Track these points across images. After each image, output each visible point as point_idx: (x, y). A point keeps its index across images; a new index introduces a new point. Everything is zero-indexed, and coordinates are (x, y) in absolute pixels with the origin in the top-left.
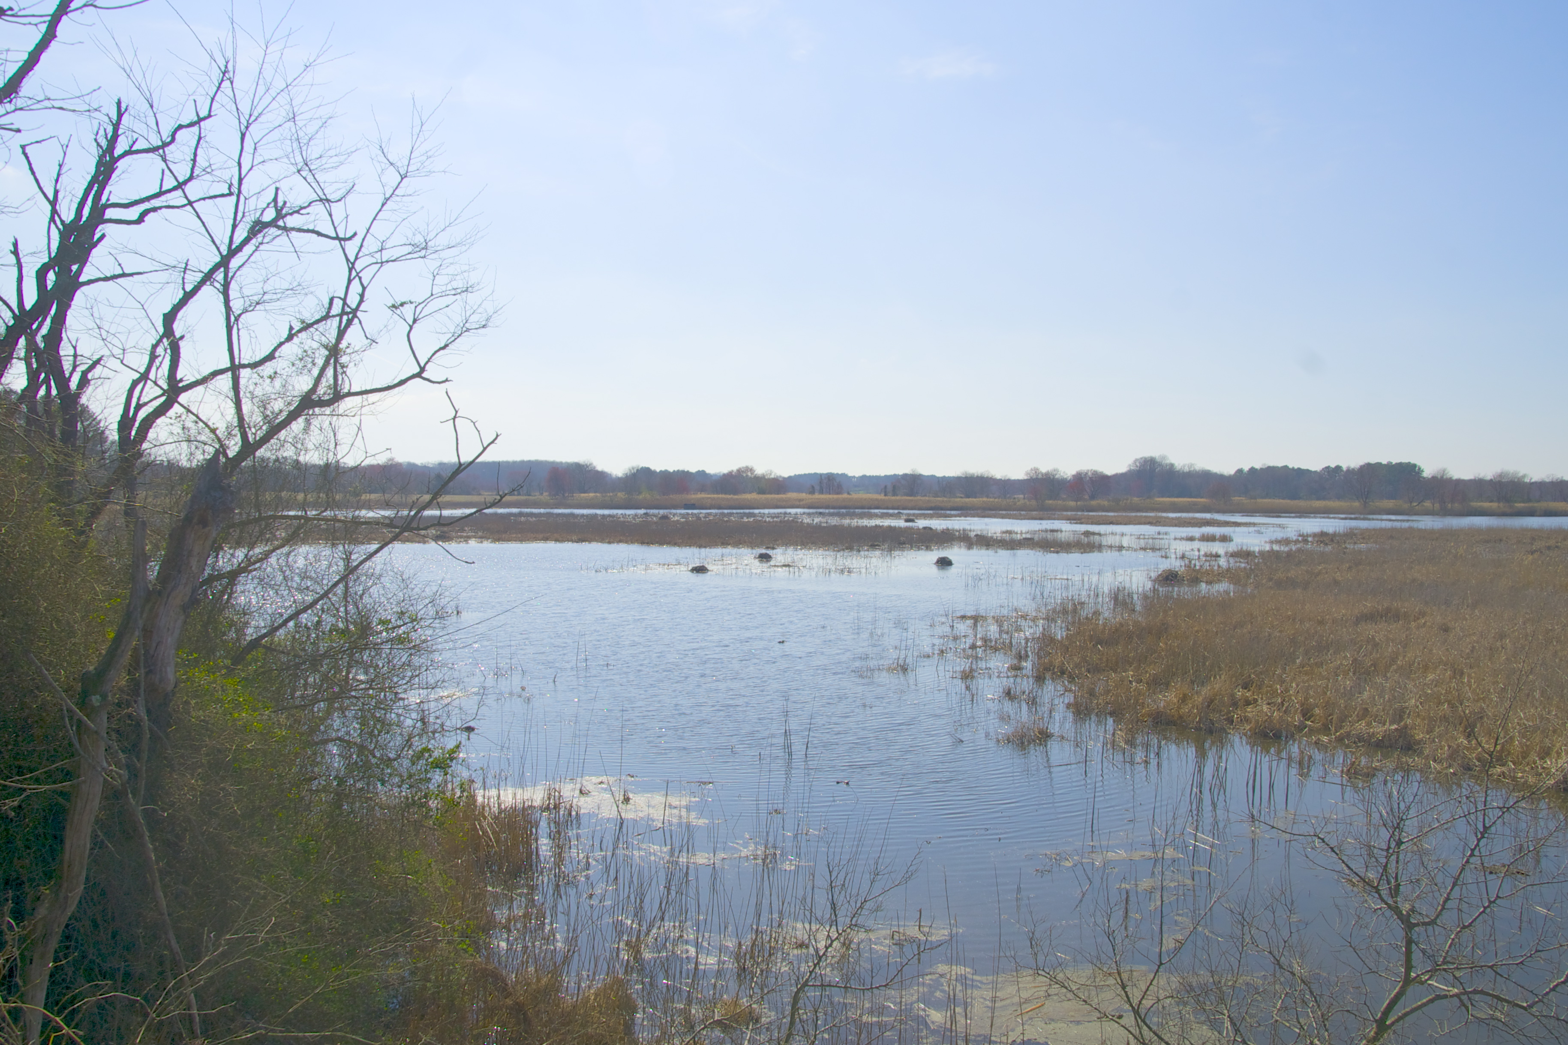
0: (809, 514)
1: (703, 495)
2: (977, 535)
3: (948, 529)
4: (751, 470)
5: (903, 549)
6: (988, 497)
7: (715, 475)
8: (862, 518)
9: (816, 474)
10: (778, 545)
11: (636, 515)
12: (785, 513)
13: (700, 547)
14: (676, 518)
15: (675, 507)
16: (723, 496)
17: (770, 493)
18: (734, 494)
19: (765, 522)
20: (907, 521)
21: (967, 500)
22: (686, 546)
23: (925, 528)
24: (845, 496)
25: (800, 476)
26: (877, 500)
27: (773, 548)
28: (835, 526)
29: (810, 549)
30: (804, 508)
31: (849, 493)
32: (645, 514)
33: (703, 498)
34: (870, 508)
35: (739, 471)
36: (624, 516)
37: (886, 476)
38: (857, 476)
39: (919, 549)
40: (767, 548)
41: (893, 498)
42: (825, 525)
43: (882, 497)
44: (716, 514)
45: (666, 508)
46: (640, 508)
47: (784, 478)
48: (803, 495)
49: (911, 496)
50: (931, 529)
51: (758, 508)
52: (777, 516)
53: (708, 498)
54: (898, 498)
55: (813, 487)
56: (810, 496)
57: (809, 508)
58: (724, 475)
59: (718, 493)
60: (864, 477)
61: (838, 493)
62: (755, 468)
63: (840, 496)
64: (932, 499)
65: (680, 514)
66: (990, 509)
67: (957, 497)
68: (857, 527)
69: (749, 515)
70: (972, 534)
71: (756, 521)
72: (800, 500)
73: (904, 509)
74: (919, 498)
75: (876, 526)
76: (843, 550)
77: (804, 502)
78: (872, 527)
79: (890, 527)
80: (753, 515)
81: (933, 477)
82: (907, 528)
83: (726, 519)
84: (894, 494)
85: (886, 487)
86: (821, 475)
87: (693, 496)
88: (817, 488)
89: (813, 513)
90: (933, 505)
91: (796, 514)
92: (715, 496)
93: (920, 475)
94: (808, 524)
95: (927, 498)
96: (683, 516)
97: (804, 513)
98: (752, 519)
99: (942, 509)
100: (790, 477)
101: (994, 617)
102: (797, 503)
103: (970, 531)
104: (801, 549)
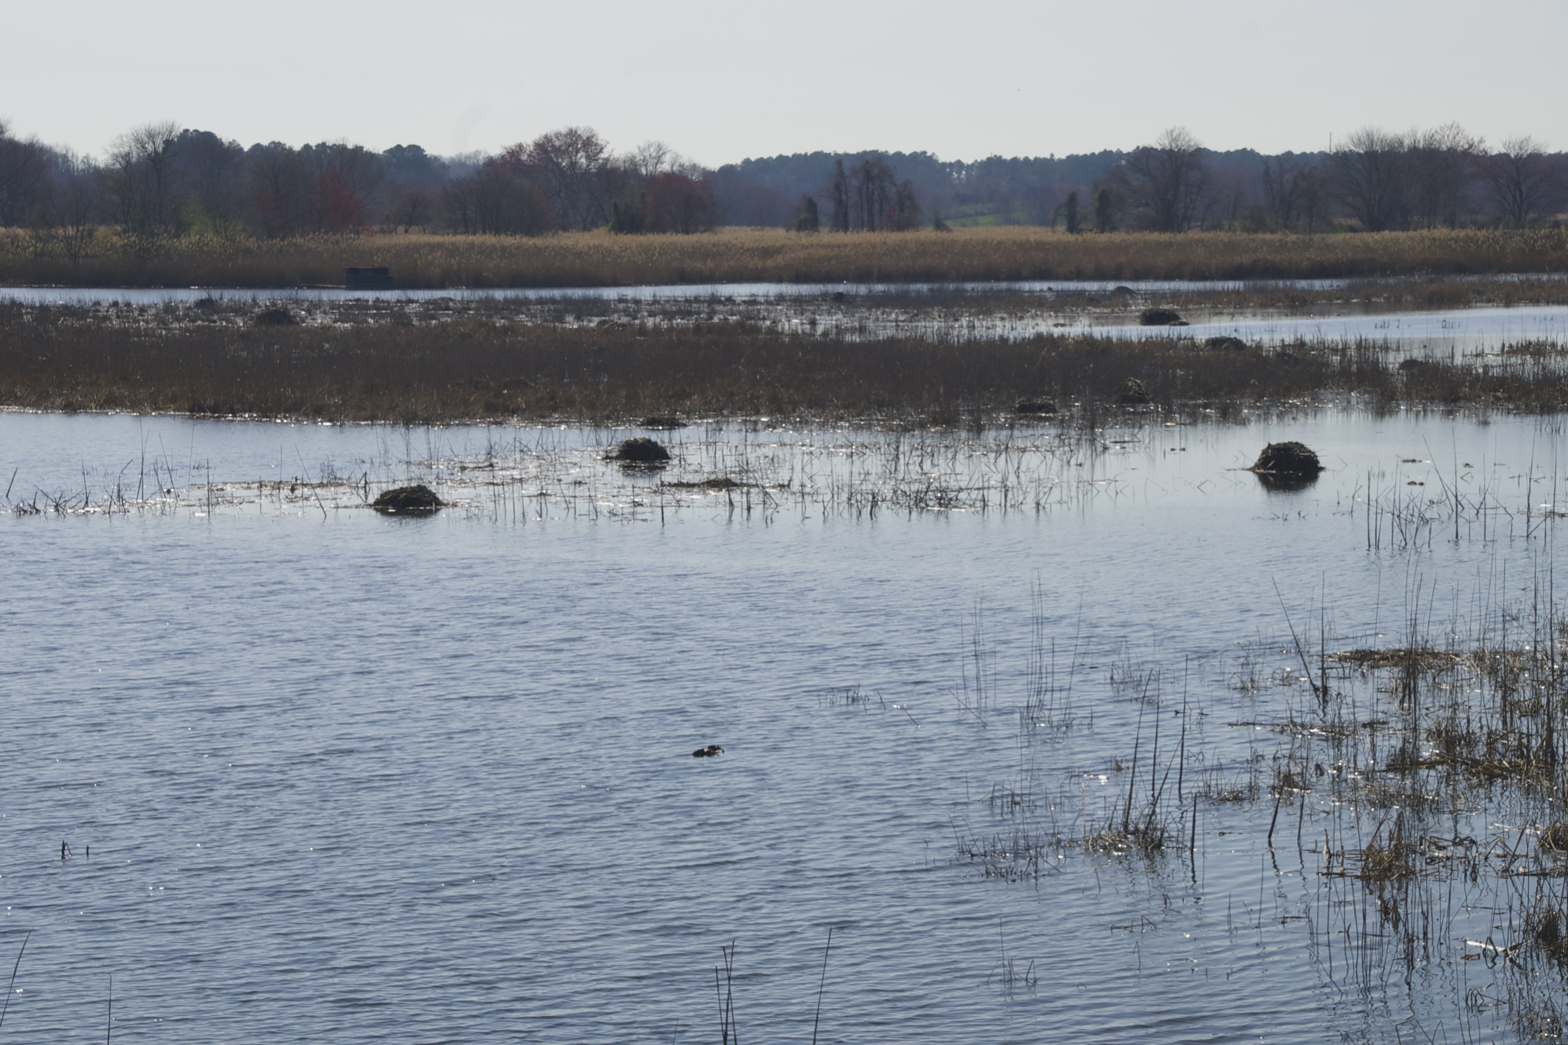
0: (799, 302)
1: (416, 237)
2: (1409, 365)
3: (1301, 345)
4: (589, 144)
5: (1135, 420)
6: (1451, 223)
7: (459, 164)
8: (988, 312)
9: (819, 157)
10: (689, 414)
11: (169, 309)
12: (714, 300)
13: (410, 420)
14: (320, 320)
15: (315, 281)
16: (490, 239)
17: (658, 227)
18: (530, 231)
19: (643, 327)
20: (1151, 318)
21: (1376, 236)
22: (356, 419)
23: (1215, 343)
24: (927, 234)
25: (763, 164)
26: (1040, 246)
27: (673, 424)
28: (892, 341)
29: (804, 422)
30: (780, 280)
31: (939, 225)
32: (201, 304)
33: (417, 248)
34: (1018, 277)
35: (544, 147)
36: (123, 310)
37: (1073, 159)
38: (968, 160)
39: (1194, 418)
40: (652, 423)
41: (1104, 238)
42: (856, 338)
43: (1060, 234)
44: (465, 306)
45: (280, 284)
46: (186, 285)
47: (708, 175)
48: (777, 235)
49: (1164, 227)
50: (1237, 344)
51: (615, 283)
52: (686, 308)
53: (432, 247)
54: (1118, 237)
55: (811, 205)
56: (805, 238)
57: (797, 278)
58: (491, 162)
59: (468, 227)
60: (994, 165)
61: (901, 226)
62: (602, 137)
63: (909, 235)
64: (1241, 237)
65: (333, 305)
66: (1461, 269)
67: (1334, 229)
68: (973, 345)
69: (583, 308)
70: (1393, 361)
71: (607, 329)
72: (767, 252)
73: (1138, 276)
74: (1195, 234)
75: (1039, 337)
76: (922, 426)
77: (779, 260)
78: (1023, 344)
79: (1088, 342)
80: (600, 307)
81: (1246, 156)
82: (1149, 346)
83: (500, 323)
84: (1105, 223)
85: (1072, 199)
86: (840, 160)
87: (381, 241)
88: (826, 206)
89: (812, 299)
90: (1245, 259)
91: (753, 301)
92: (461, 239)
93: (1201, 153)
94: (794, 335)
95: (1223, 236)
96: (346, 311)
97: (781, 299)
98: (594, 322)
99: (1278, 272)
100: (727, 171)
101: (1479, 657)
102: (757, 263)
103: (1386, 348)
104: (771, 425)
